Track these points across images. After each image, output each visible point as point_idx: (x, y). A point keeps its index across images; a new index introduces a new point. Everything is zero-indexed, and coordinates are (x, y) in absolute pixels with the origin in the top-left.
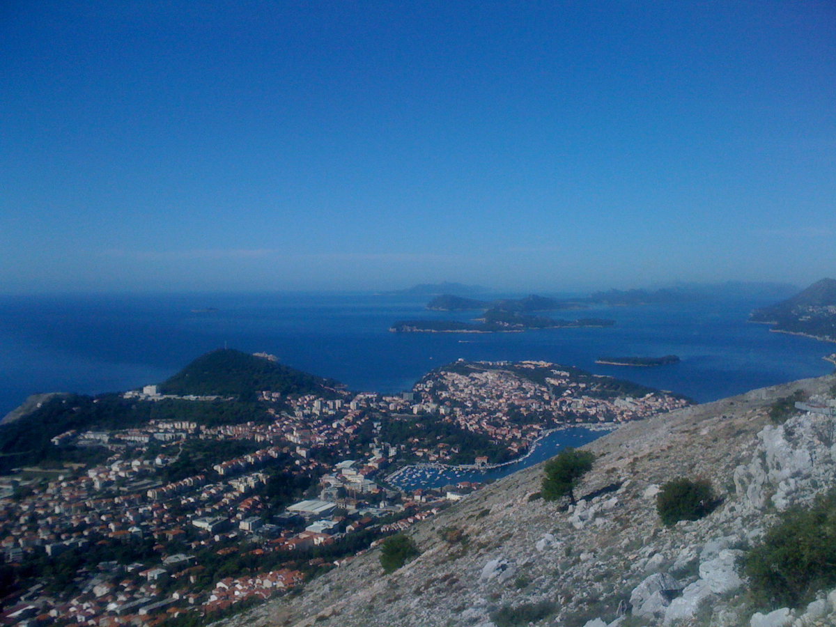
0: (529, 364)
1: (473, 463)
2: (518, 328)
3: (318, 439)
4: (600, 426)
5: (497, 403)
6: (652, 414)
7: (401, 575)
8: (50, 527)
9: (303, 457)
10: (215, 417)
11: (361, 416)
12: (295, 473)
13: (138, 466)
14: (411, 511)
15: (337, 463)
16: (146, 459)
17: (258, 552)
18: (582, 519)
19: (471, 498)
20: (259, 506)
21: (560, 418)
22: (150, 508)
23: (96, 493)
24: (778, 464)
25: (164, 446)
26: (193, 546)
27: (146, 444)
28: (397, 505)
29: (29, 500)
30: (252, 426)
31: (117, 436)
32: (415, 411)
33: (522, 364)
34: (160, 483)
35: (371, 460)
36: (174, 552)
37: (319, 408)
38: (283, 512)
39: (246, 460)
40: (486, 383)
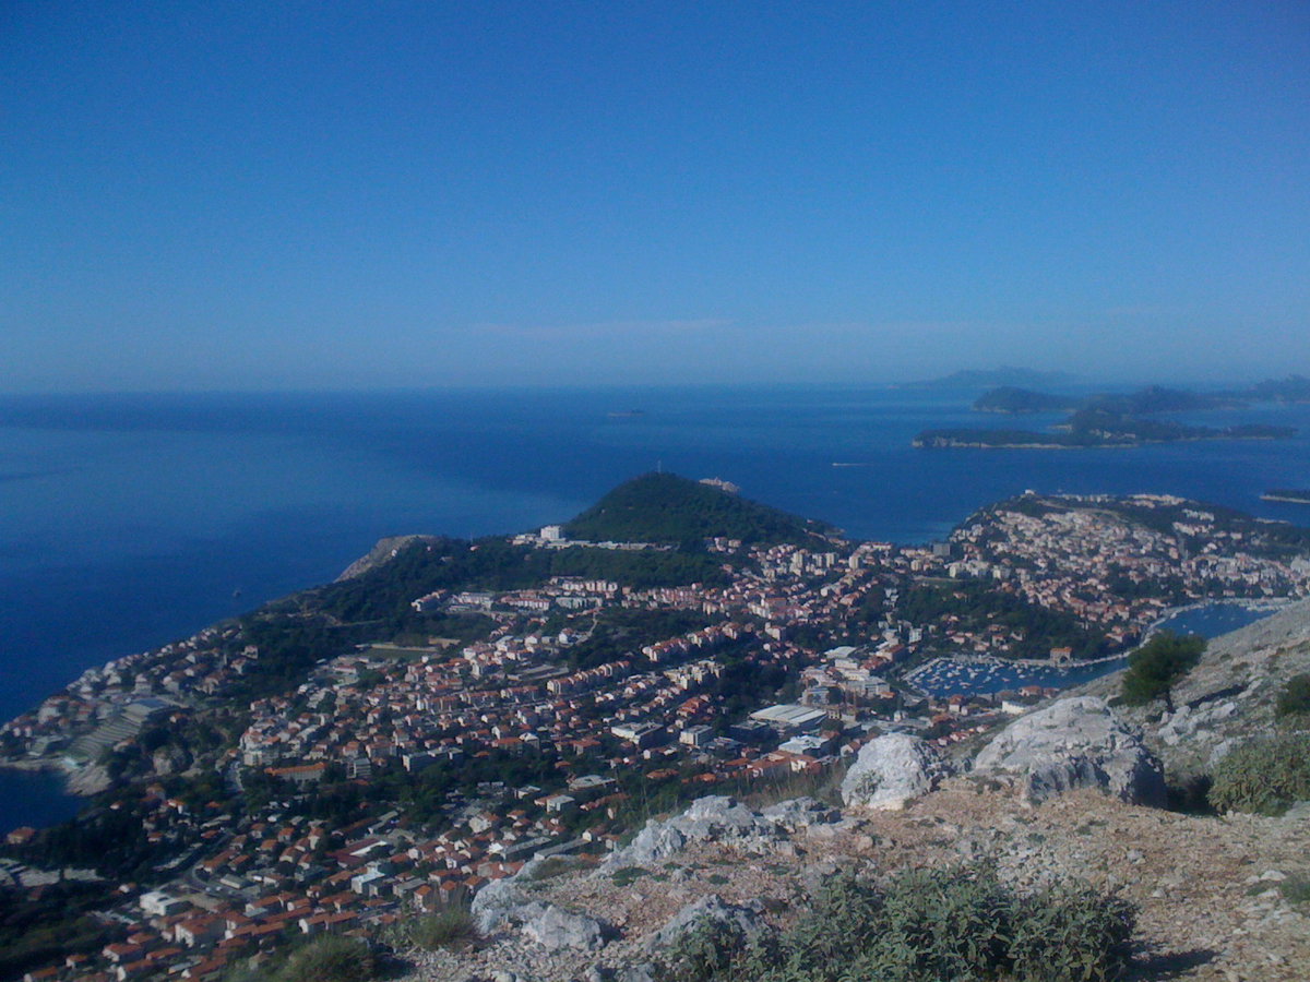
0: (1144, 500)
1: (1047, 656)
2: (1128, 441)
3: (799, 613)
5: (1089, 564)
8: (408, 730)
9: (776, 640)
10: (646, 575)
11: (866, 579)
12: (763, 663)
13: (533, 645)
14: (943, 728)
15: (827, 650)
16: (545, 635)
17: (707, 779)
18: (1178, 731)
20: (710, 711)
21: (1196, 588)
22: (551, 706)
23: (474, 683)
25: (570, 616)
26: (613, 765)
27: (546, 613)
28: (922, 718)
29: (380, 690)
30: (698, 590)
31: (503, 600)
32: (953, 573)
33: (1132, 499)
34: (565, 670)
35: (880, 647)
36: (584, 772)
37: (800, 565)
38: (746, 719)
39: (689, 641)
40: (1072, 530)
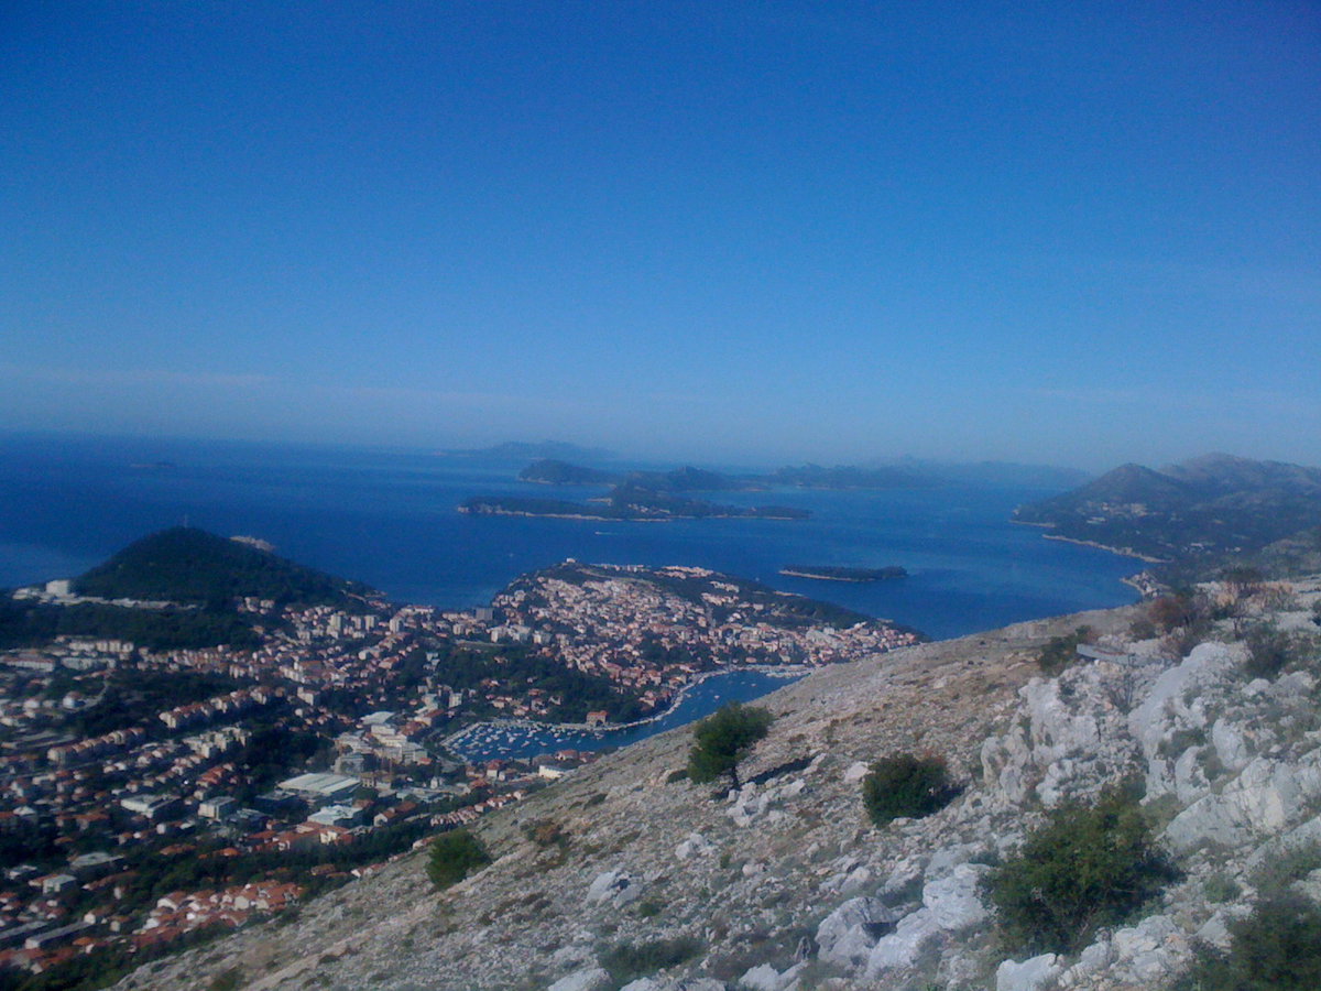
0: (677, 571)
2: (663, 516)
3: (335, 676)
4: (783, 671)
5: (625, 630)
6: (863, 654)
7: (460, 895)
9: (309, 705)
10: (163, 634)
11: (407, 642)
12: (294, 729)
13: (34, 709)
14: (481, 794)
15: (363, 716)
16: (48, 697)
17: (227, 853)
18: (748, 811)
19: (579, 775)
20: (233, 781)
21: (722, 655)
22: (52, 777)
24: (1048, 737)
25: (78, 678)
26: (122, 841)
27: (49, 674)
28: (459, 785)
30: (225, 652)
32: (495, 637)
33: (667, 571)
34: (69, 737)
35: (419, 711)
36: (89, 849)
37: (338, 627)
38: (273, 790)
39: (213, 707)
40: (610, 598)
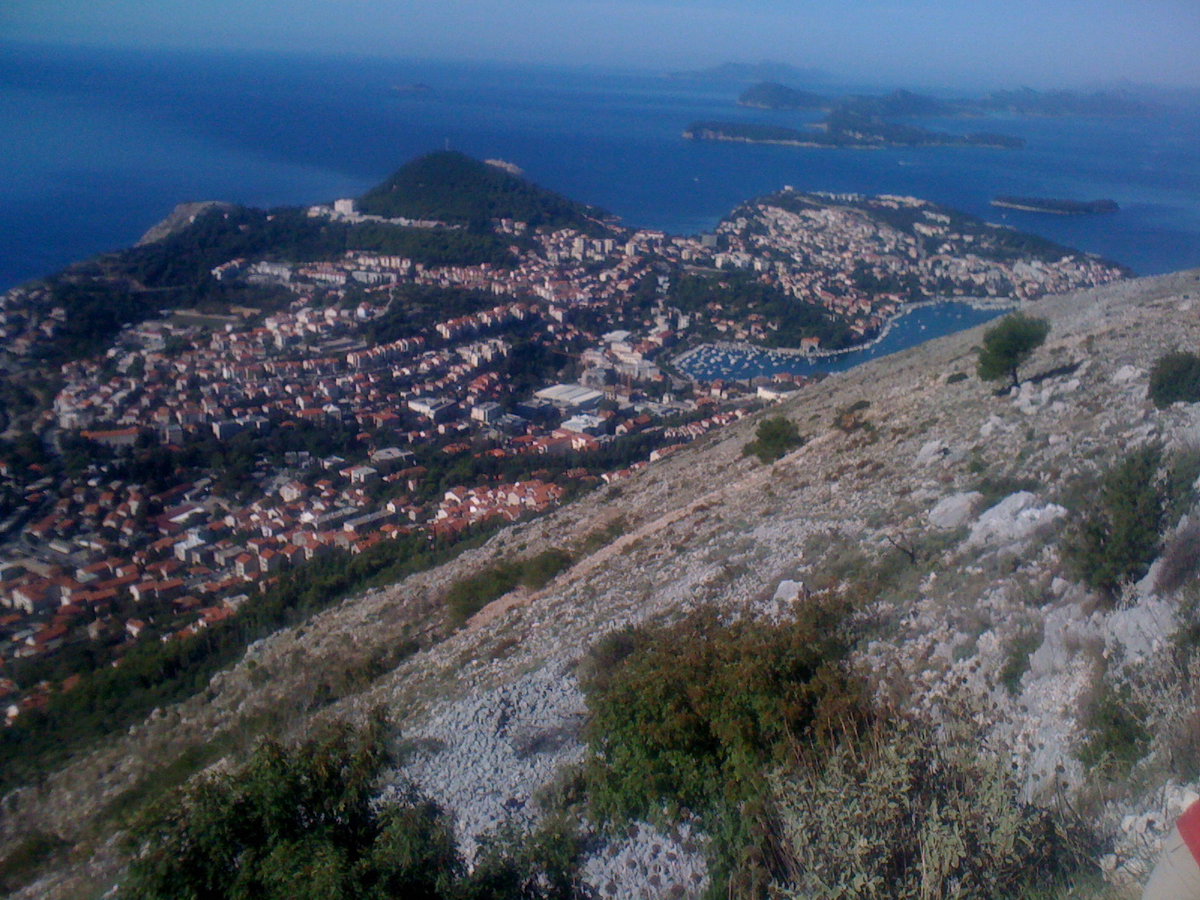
0: (890, 200)
1: (797, 345)
2: (877, 143)
3: (580, 296)
4: (988, 303)
5: (838, 259)
6: (1068, 289)
8: (216, 397)
9: (558, 322)
10: (434, 252)
11: (641, 266)
12: (547, 344)
13: (333, 318)
14: (707, 411)
15: (605, 333)
16: (344, 308)
17: (497, 453)
18: (1033, 403)
19: (806, 394)
20: (498, 388)
21: (930, 287)
22: (351, 379)
23: (277, 353)
25: (367, 290)
26: (411, 439)
27: (343, 287)
28: (687, 401)
29: (187, 357)
30: (486, 271)
31: (301, 272)
32: (719, 263)
33: (880, 200)
34: (364, 344)
35: (652, 331)
36: (384, 445)
37: (581, 250)
38: (530, 398)
39: (479, 320)
40: (825, 227)
